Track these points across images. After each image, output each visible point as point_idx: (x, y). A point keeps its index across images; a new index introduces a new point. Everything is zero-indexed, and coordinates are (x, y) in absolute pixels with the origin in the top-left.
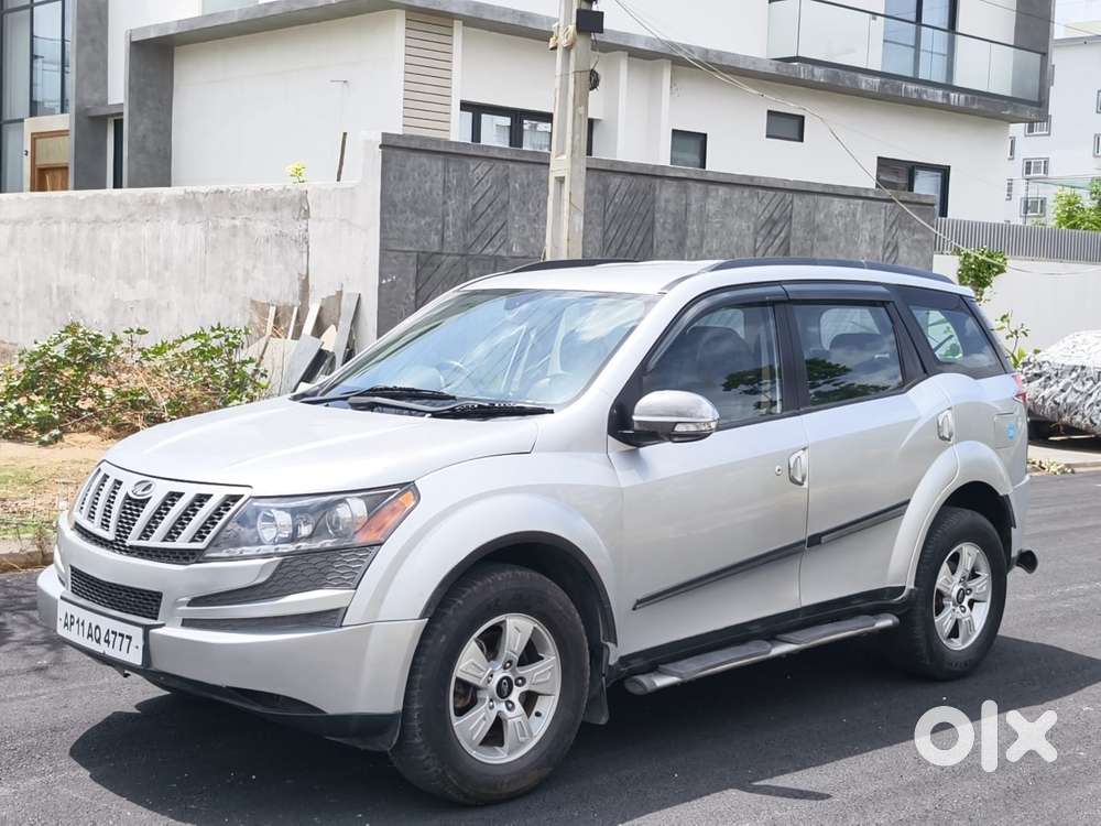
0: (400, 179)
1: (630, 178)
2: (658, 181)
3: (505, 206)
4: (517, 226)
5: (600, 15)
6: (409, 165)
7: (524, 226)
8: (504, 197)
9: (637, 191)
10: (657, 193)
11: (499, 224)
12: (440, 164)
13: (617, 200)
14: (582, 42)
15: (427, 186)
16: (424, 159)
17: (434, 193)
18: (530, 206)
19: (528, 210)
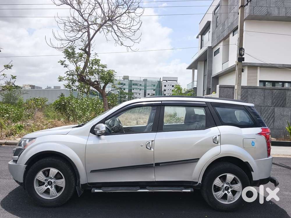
0: (223, 92)
1: (279, 90)
2: (287, 91)
3: (247, 96)
4: (250, 100)
5: (244, 58)
6: (225, 90)
7: (252, 100)
8: (247, 95)
9: (281, 93)
10: (287, 93)
11: (246, 100)
12: (232, 90)
13: (275, 95)
14: (240, 63)
15: (229, 93)
16: (228, 89)
17: (231, 95)
18: (253, 96)
19: (252, 97)
